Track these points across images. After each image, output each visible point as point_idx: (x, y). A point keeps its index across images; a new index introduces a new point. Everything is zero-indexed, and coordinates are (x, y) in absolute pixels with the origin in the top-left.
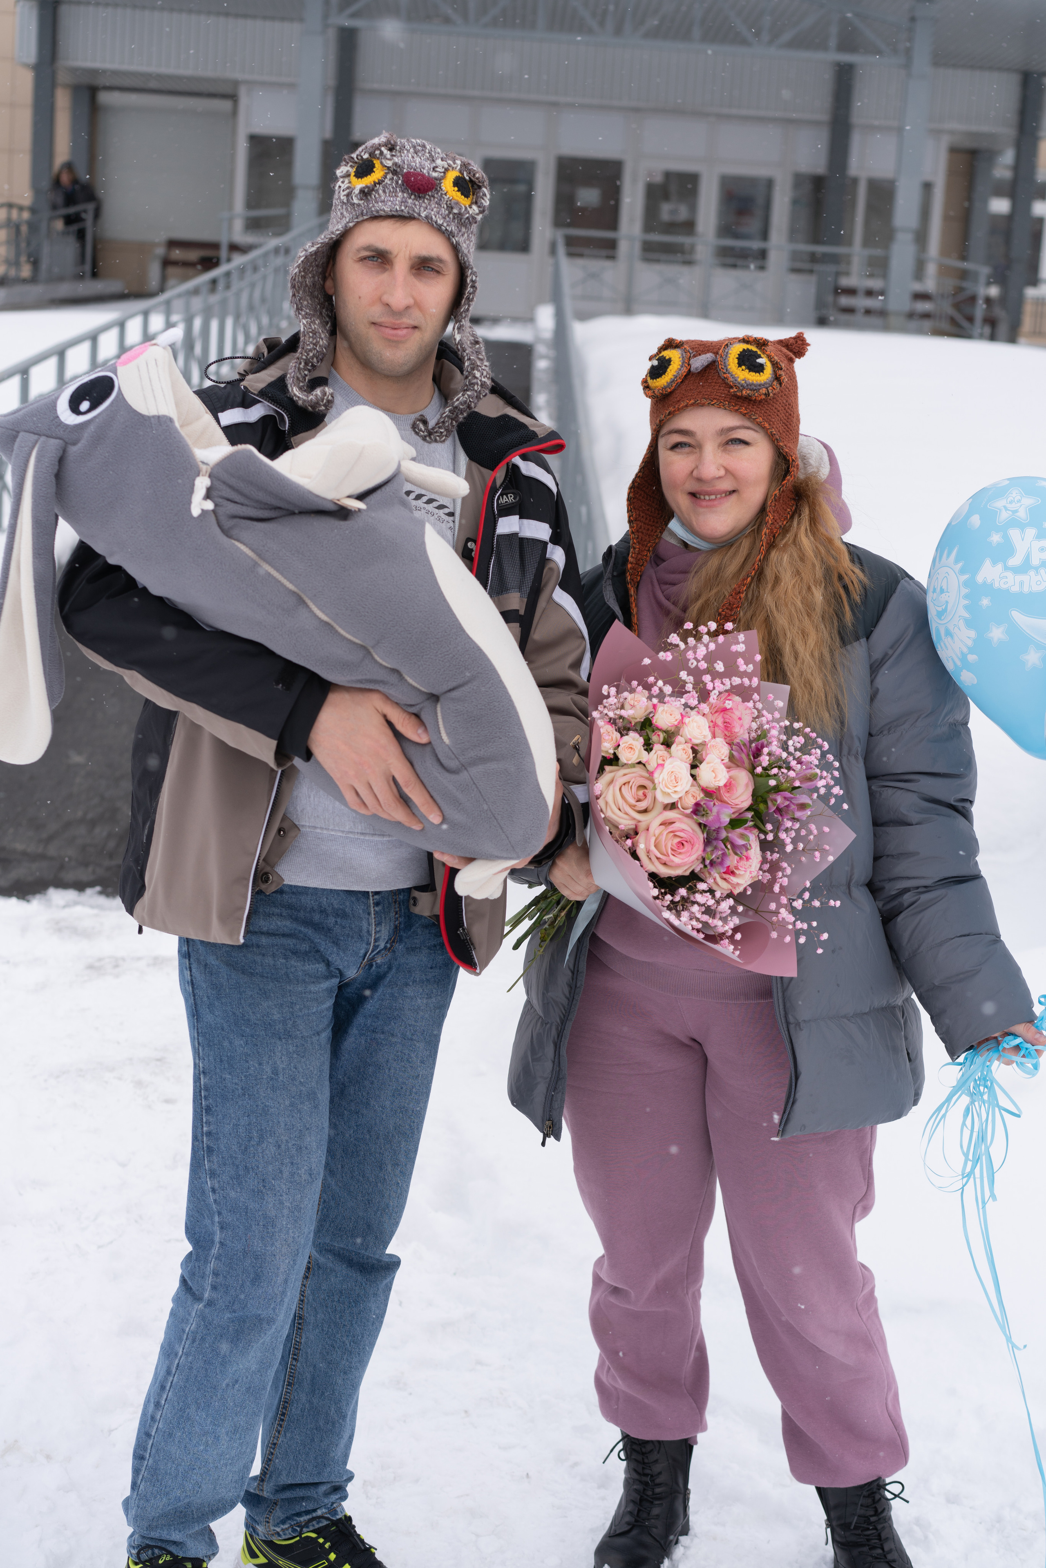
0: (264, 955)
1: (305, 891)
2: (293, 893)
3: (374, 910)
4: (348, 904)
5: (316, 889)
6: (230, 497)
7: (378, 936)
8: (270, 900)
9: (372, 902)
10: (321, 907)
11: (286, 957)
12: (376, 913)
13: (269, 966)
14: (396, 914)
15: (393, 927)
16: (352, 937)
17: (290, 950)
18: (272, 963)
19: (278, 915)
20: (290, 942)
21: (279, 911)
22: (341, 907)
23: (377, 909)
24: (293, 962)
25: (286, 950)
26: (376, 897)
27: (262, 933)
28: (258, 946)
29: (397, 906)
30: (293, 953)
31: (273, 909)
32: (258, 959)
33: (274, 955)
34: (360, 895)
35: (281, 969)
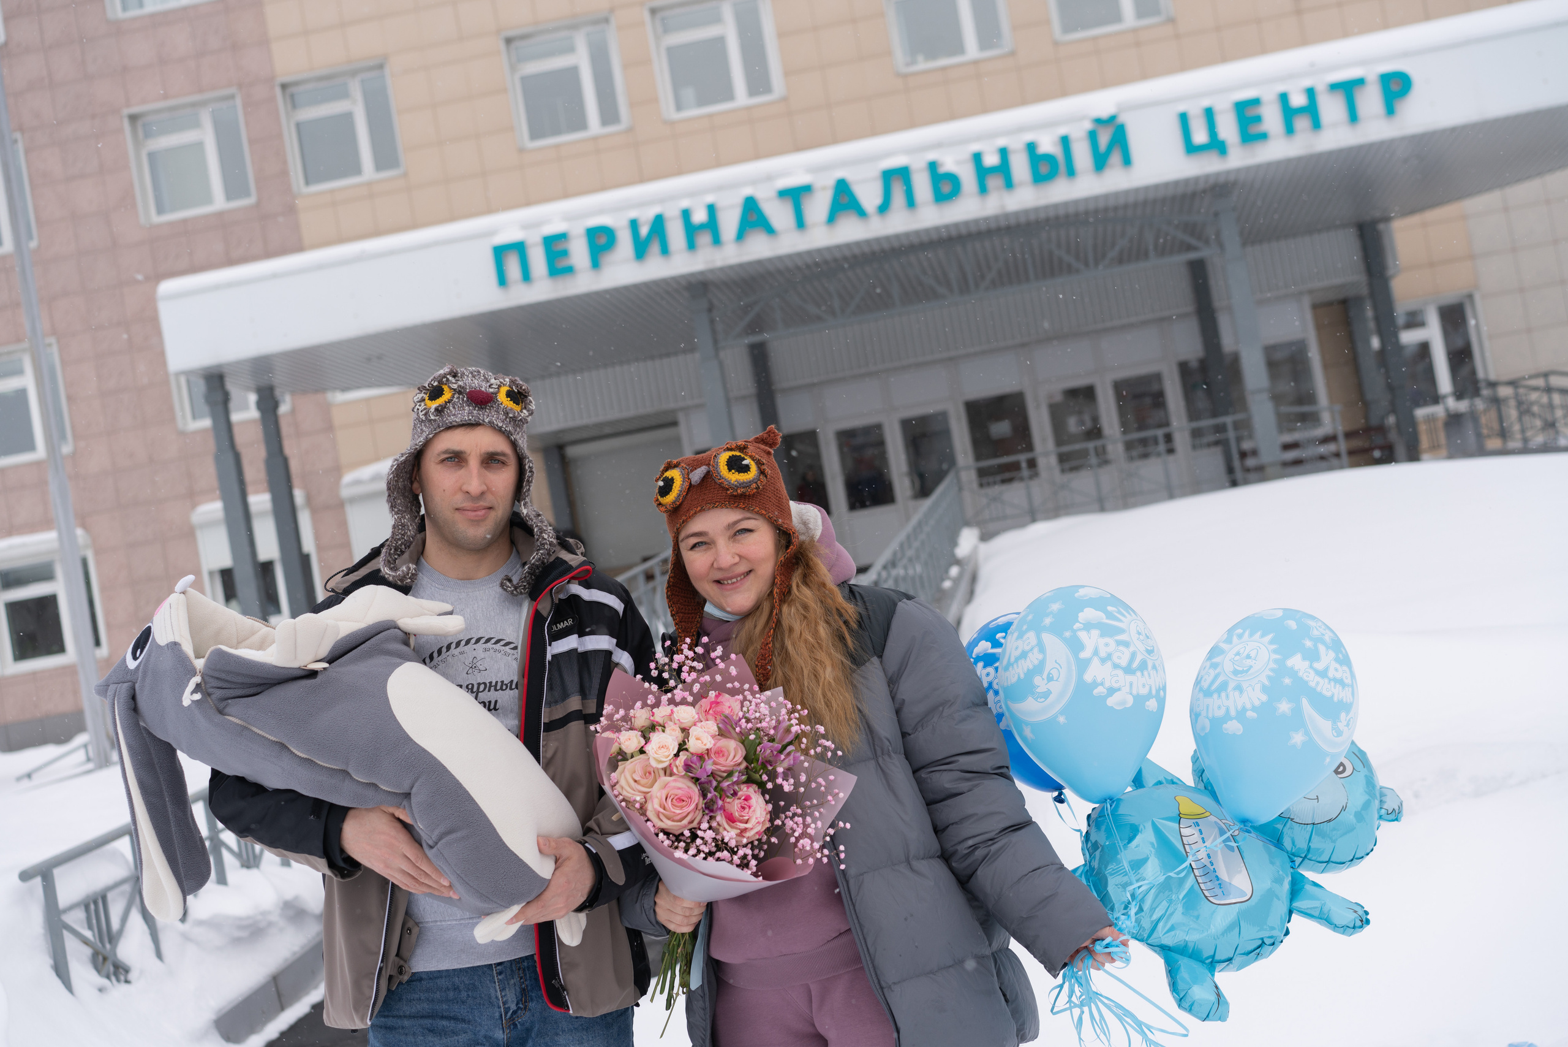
0: (406, 1034)
1: (440, 974)
2: (431, 979)
3: (498, 979)
4: (476, 978)
5: (447, 971)
6: (219, 685)
7: (504, 999)
8: (411, 988)
9: (495, 972)
10: (454, 985)
11: (423, 1036)
12: (499, 981)
13: (411, 1043)
14: (521, 978)
15: (518, 990)
16: (484, 1005)
17: (427, 1029)
18: (413, 1040)
19: (417, 1000)
20: (427, 1022)
21: (418, 996)
22: (471, 982)
23: (500, 977)
24: (430, 1038)
25: (424, 1029)
26: (498, 968)
27: (405, 1017)
28: (403, 1028)
29: (521, 972)
30: (430, 1031)
31: (413, 995)
32: (403, 1038)
33: (414, 1034)
34: (485, 969)
35: (421, 1044)
